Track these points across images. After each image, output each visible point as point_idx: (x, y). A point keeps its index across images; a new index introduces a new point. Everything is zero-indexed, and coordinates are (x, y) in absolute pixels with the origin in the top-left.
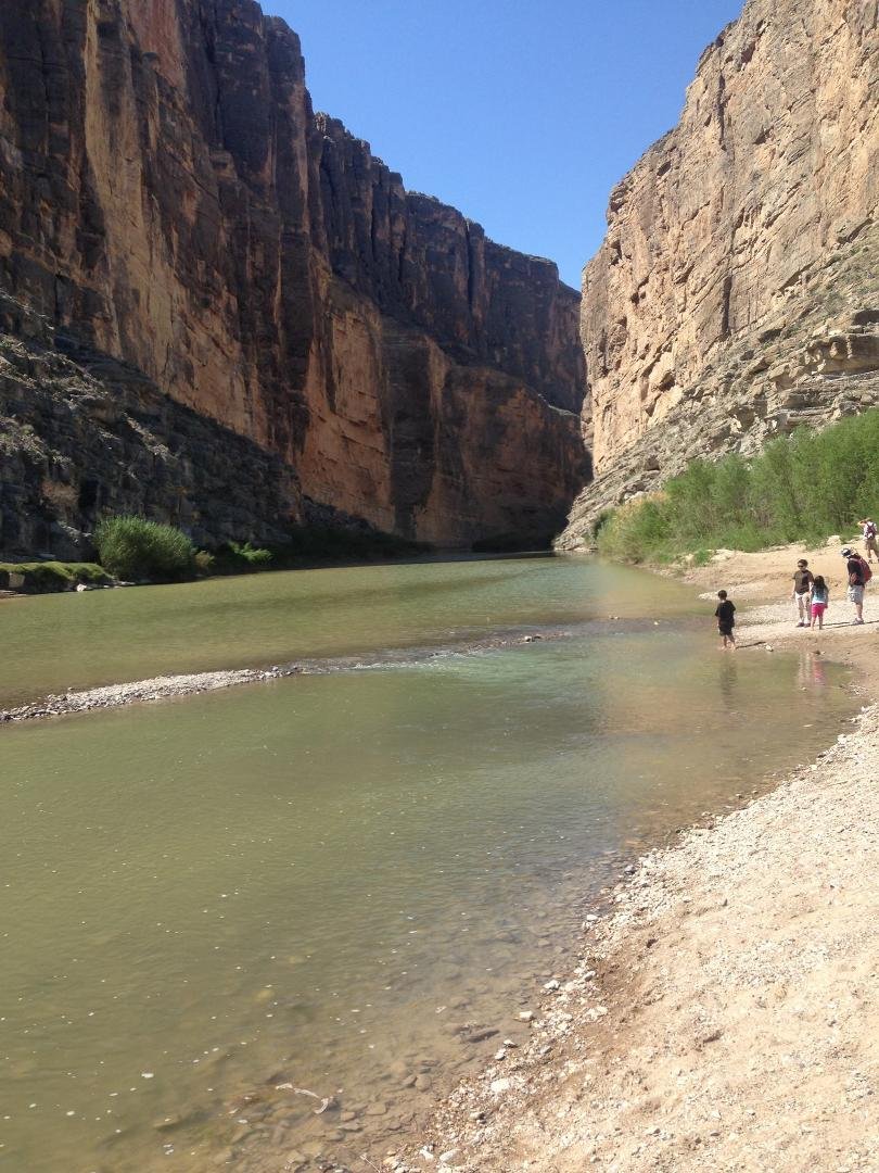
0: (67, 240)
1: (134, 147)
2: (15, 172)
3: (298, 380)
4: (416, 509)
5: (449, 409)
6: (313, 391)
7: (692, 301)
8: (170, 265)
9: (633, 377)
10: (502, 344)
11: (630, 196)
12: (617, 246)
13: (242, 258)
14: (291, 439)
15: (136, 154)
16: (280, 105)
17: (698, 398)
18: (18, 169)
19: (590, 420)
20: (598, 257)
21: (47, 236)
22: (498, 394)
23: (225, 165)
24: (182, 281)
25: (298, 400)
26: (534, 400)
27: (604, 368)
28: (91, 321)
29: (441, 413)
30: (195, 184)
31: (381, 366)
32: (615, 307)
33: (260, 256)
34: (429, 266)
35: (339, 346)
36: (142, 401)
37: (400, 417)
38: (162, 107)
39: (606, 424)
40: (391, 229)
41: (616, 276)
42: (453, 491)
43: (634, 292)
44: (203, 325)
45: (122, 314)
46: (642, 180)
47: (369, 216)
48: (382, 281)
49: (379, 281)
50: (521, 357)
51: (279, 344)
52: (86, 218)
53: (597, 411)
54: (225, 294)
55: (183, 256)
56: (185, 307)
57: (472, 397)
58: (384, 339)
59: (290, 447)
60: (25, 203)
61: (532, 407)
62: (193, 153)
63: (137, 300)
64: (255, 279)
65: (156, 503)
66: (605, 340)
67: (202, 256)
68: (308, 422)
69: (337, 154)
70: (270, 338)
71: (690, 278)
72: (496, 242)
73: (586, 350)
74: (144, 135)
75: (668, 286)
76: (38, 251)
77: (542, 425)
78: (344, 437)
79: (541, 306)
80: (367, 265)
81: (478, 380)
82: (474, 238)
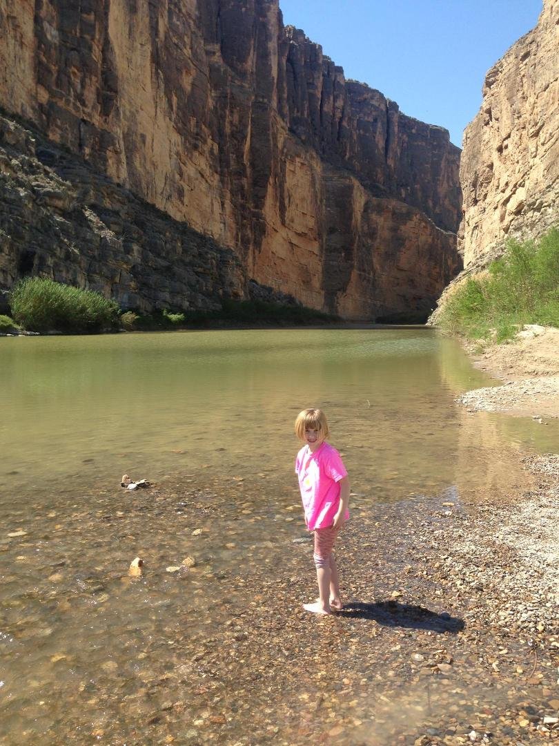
0: (90, 95)
1: (146, 35)
2: (53, 46)
3: (259, 202)
4: (339, 293)
5: (366, 228)
6: (269, 211)
7: (541, 150)
8: (170, 119)
9: (495, 205)
10: (407, 185)
11: (500, 76)
12: (489, 112)
13: (223, 117)
14: (252, 242)
15: (148, 40)
16: (261, 19)
17: (538, 209)
18: (55, 44)
19: (463, 238)
20: (475, 121)
21: (75, 91)
22: (401, 218)
23: (214, 53)
24: (179, 131)
25: (258, 216)
26: (426, 222)
27: (475, 198)
28: (105, 152)
29: (360, 229)
30: (191, 65)
31: (319, 195)
32: (485, 156)
33: (236, 117)
34: (359, 130)
35: (290, 181)
36: (108, 200)
37: (332, 231)
38: (170, 12)
39: (474, 239)
40: (334, 105)
41: (487, 133)
42: (365, 283)
43: (500, 144)
44: (192, 162)
45: (131, 151)
46: (509, 65)
47: (319, 96)
48: (325, 140)
49: (323, 140)
50: (420, 194)
51: (246, 177)
52: (105, 81)
53: (469, 229)
54: (209, 141)
55: (180, 114)
56: (180, 149)
57: (382, 219)
58: (323, 178)
59: (251, 248)
60: (60, 67)
61: (424, 227)
62: (191, 43)
63: (144, 142)
64: (232, 132)
65: (97, 274)
66: (476, 179)
67: (194, 115)
68: (265, 232)
69: (299, 53)
70: (241, 173)
71: (541, 133)
72: (406, 115)
73: (463, 186)
74: (154, 29)
75: (525, 140)
76: (68, 102)
77: (430, 240)
78: (291, 243)
79: (435, 159)
80: (315, 129)
81: (387, 207)
82: (392, 112)
